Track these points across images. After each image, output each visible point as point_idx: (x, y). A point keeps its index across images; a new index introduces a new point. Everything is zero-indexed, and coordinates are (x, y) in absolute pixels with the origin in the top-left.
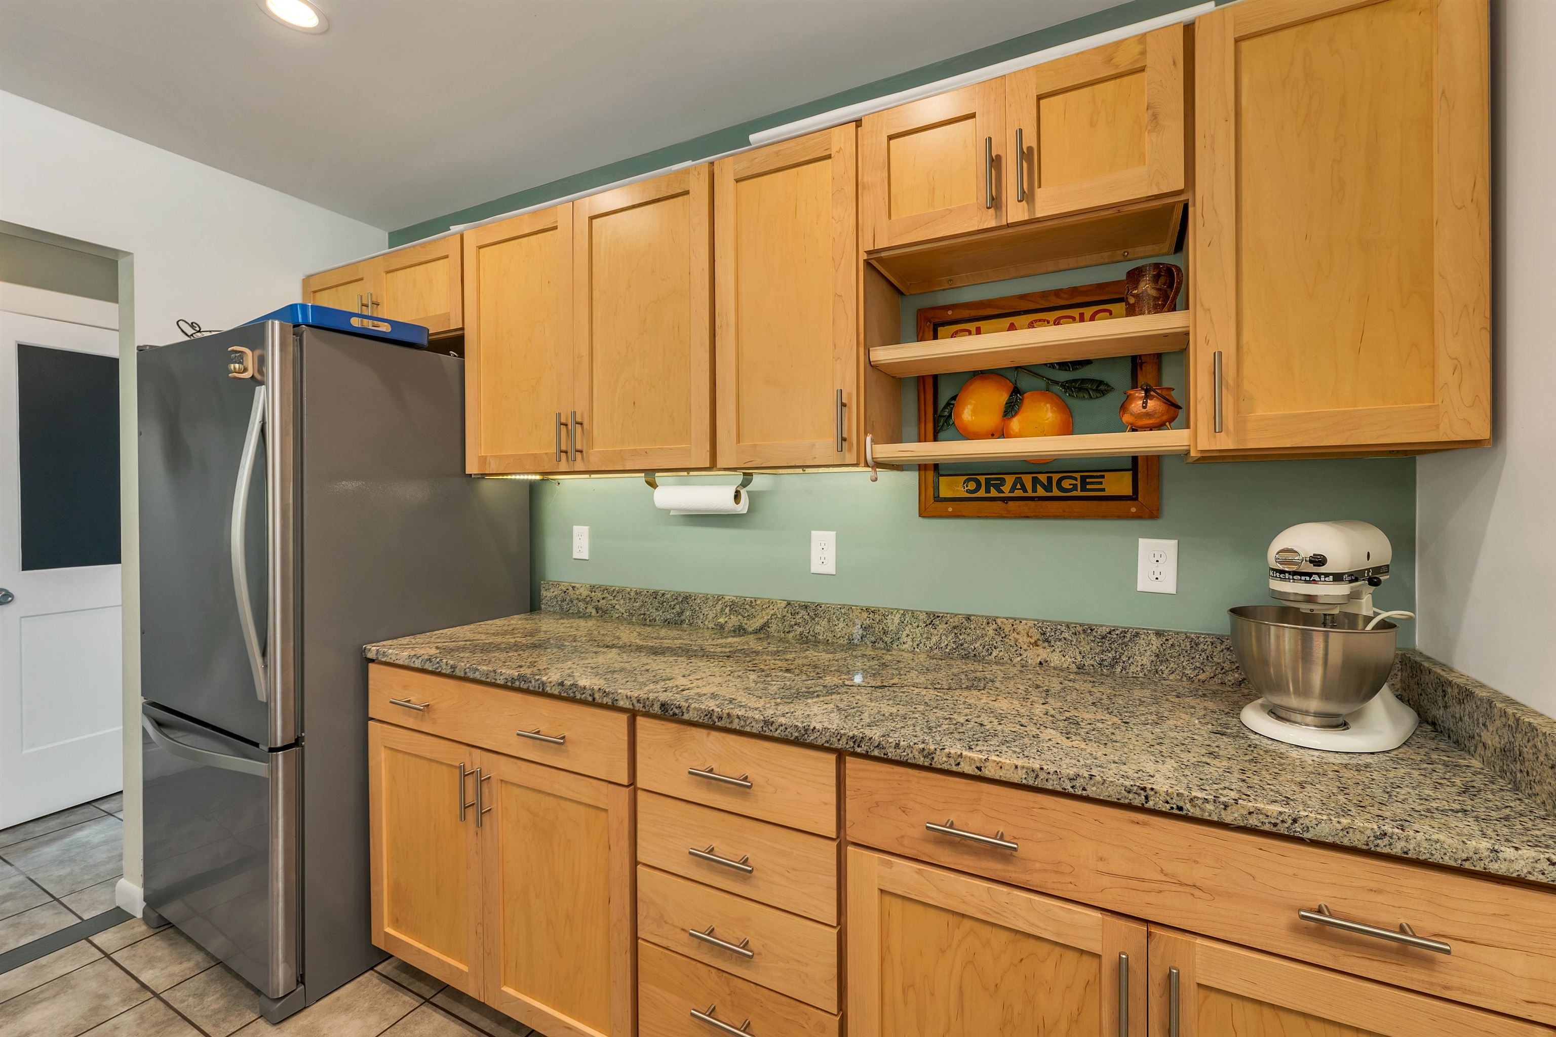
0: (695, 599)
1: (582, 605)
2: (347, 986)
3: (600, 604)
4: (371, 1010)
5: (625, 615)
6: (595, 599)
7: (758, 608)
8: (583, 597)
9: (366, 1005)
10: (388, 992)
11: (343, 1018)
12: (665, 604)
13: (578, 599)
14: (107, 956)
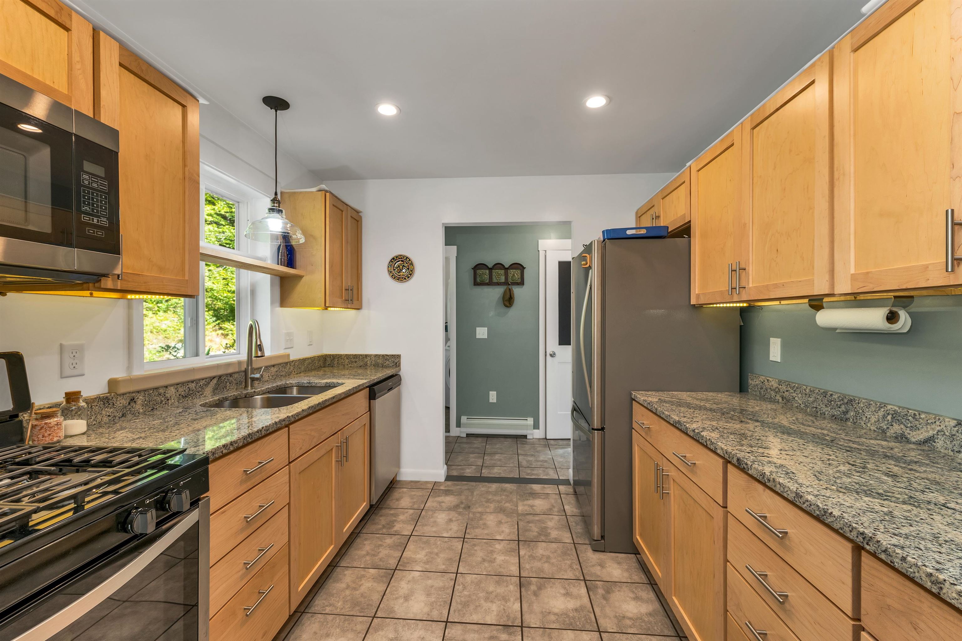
0: (859, 403)
1: (773, 393)
2: (623, 554)
3: (784, 395)
4: (627, 570)
5: (802, 406)
6: (781, 390)
7: (922, 421)
8: (774, 387)
9: (626, 567)
10: (637, 568)
11: (616, 566)
12: (833, 402)
13: (770, 388)
14: (560, 494)
